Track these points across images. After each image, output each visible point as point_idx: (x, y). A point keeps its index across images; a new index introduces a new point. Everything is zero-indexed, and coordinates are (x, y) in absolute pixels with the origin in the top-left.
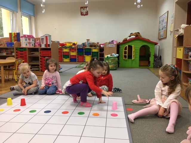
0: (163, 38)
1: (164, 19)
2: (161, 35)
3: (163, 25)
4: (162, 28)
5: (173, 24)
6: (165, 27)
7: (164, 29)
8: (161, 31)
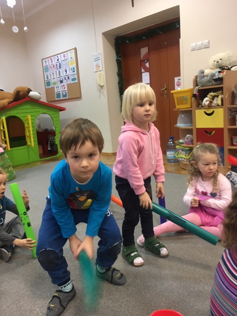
0: (67, 98)
1: (63, 63)
2: (58, 94)
3: (63, 74)
4: (57, 80)
5: (103, 72)
6: (71, 77)
7: (70, 82)
8: (55, 86)
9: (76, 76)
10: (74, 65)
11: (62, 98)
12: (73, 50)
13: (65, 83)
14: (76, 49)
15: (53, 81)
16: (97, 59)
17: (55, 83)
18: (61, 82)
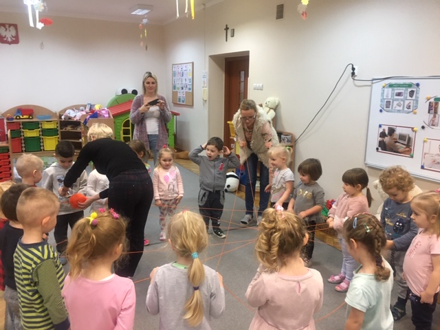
0: (184, 103)
1: (185, 73)
2: (180, 99)
3: (184, 82)
4: (181, 86)
5: (207, 89)
6: (188, 87)
7: (187, 90)
8: (178, 91)
9: (191, 87)
10: (191, 77)
11: (181, 103)
12: (191, 64)
13: (184, 90)
14: (193, 63)
15: (177, 86)
16: (204, 77)
17: (178, 89)
18: (182, 88)
